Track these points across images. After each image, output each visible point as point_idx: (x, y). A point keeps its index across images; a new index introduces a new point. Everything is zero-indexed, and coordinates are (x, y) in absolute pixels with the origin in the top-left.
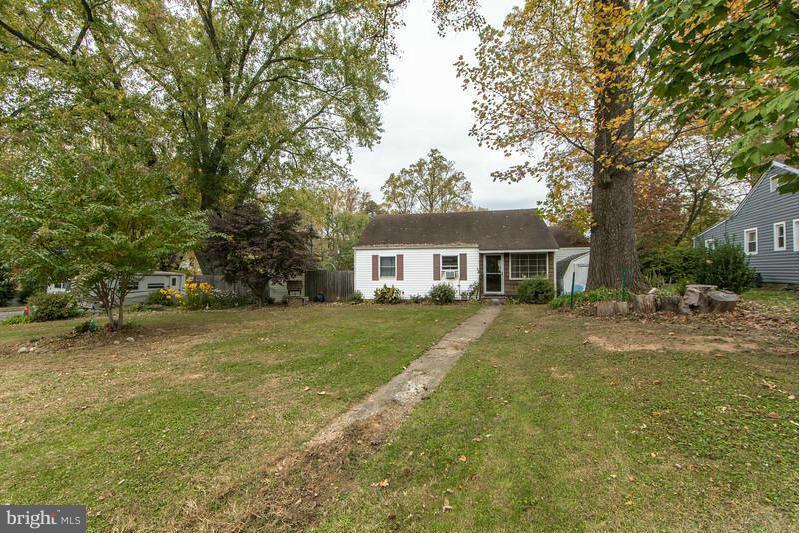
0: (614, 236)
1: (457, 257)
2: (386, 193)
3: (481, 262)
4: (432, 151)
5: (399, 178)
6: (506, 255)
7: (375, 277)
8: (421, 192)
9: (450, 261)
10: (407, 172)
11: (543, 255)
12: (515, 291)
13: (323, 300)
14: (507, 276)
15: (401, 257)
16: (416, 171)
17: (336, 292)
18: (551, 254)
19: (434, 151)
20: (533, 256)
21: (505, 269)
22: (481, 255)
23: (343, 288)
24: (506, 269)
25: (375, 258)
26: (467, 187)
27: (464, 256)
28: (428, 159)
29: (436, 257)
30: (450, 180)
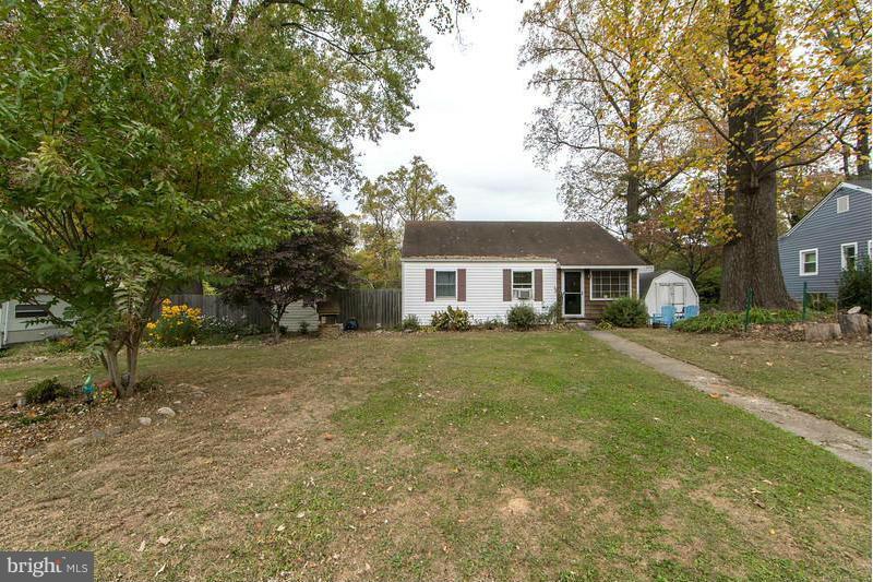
0: (760, 250)
1: (530, 273)
2: (360, 202)
3: (559, 279)
4: (415, 158)
5: (375, 187)
6: (587, 271)
7: (429, 298)
8: (402, 204)
9: (523, 278)
10: (385, 179)
11: (625, 273)
12: (596, 314)
13: (356, 328)
14: (587, 296)
15: (462, 272)
16: (396, 179)
17: (374, 318)
18: (634, 270)
19: (417, 159)
20: (615, 272)
21: (585, 288)
22: (559, 270)
23: (385, 311)
24: (587, 288)
25: (429, 272)
26: (451, 201)
27: (539, 273)
28: (410, 167)
29: (506, 272)
30: (433, 192)
